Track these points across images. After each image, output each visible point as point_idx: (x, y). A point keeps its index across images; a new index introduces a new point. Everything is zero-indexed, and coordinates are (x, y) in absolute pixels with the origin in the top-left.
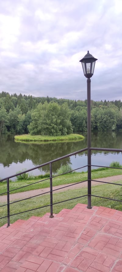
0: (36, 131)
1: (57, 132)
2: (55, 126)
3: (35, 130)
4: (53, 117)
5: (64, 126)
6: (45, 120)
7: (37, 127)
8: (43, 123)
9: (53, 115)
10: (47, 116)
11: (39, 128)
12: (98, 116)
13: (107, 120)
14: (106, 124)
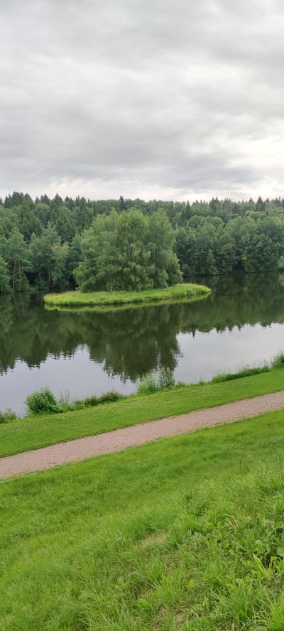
0: (93, 283)
1: (143, 281)
2: (138, 266)
3: (92, 279)
4: (133, 245)
5: (159, 266)
6: (113, 253)
7: (94, 273)
8: (108, 262)
9: (131, 241)
10: (118, 243)
11: (101, 273)
12: (243, 237)
13: (265, 246)
14: (263, 256)
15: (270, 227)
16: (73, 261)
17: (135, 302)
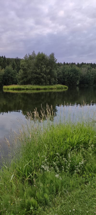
0: (26, 81)
1: (45, 82)
2: (45, 75)
3: (25, 80)
4: (43, 66)
5: (52, 76)
6: (34, 69)
7: (26, 77)
8: (32, 72)
9: (42, 64)
10: (37, 65)
11: (29, 77)
12: (66, 73)
13: (73, 76)
14: (72, 80)
15: (74, 70)
16: (6, 76)
17: (45, 89)
